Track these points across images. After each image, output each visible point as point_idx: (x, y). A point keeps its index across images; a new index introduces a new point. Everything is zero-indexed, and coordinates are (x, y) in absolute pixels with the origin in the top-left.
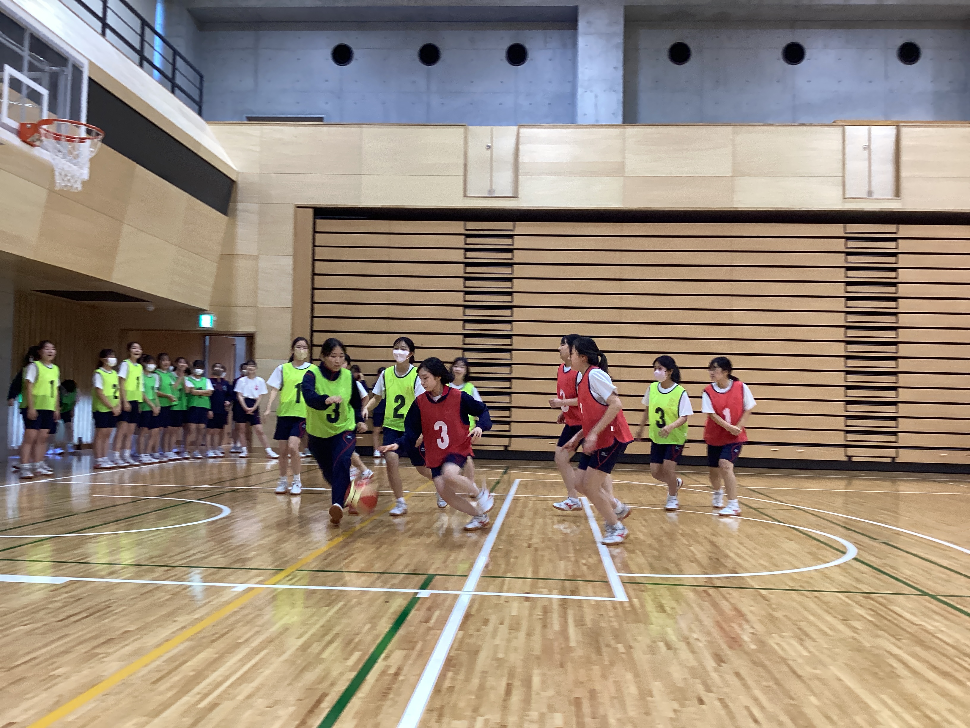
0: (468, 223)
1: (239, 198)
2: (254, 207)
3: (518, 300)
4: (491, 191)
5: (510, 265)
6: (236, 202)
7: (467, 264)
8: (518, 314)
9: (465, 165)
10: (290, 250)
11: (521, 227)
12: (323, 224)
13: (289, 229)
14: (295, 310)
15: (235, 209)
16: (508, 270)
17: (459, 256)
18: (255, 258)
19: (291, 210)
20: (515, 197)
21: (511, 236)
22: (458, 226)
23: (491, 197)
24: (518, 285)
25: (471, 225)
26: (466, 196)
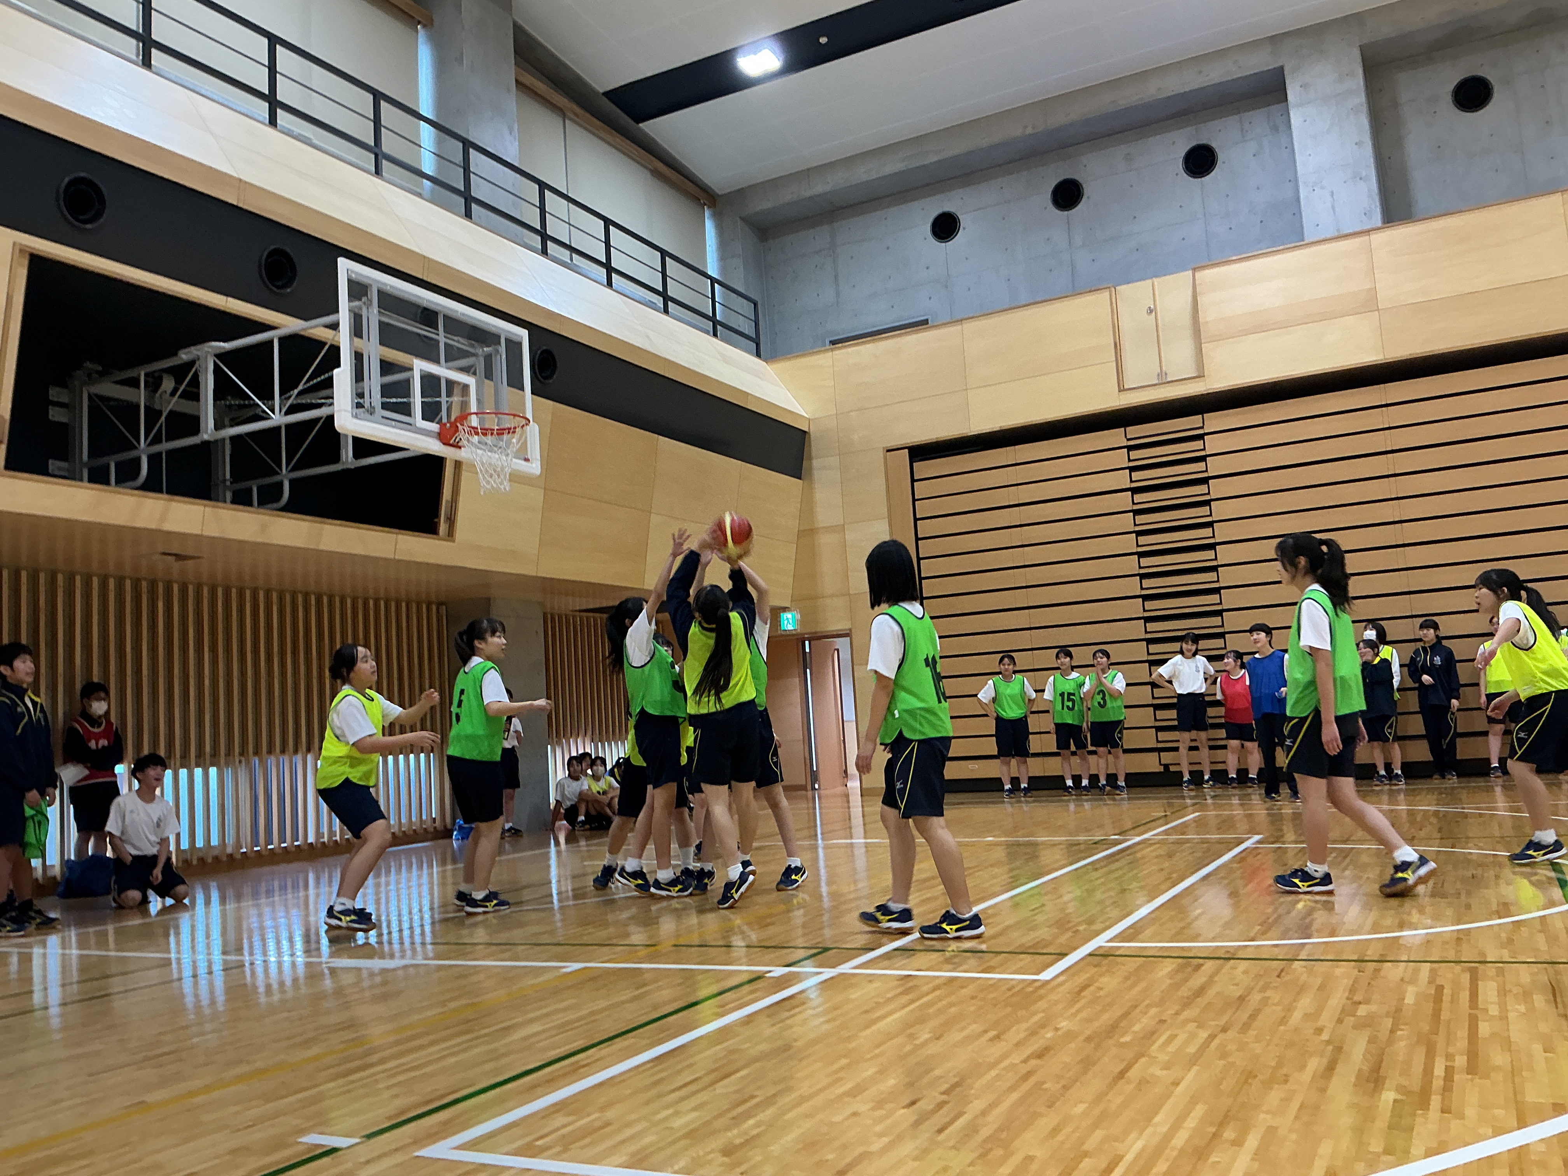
0: (1129, 429)
1: (814, 453)
2: (834, 461)
3: (1222, 533)
4: (1162, 375)
5: (1205, 481)
6: (810, 458)
7: (1135, 491)
8: (1224, 554)
9: (1117, 346)
10: (884, 511)
11: (1214, 421)
12: (923, 468)
13: (880, 483)
15: (810, 469)
16: (1202, 489)
17: (1123, 480)
18: (842, 528)
19: (881, 454)
20: (1199, 376)
21: (1201, 437)
22: (1116, 437)
23: (1163, 383)
25: (1134, 431)
26: (1122, 389)
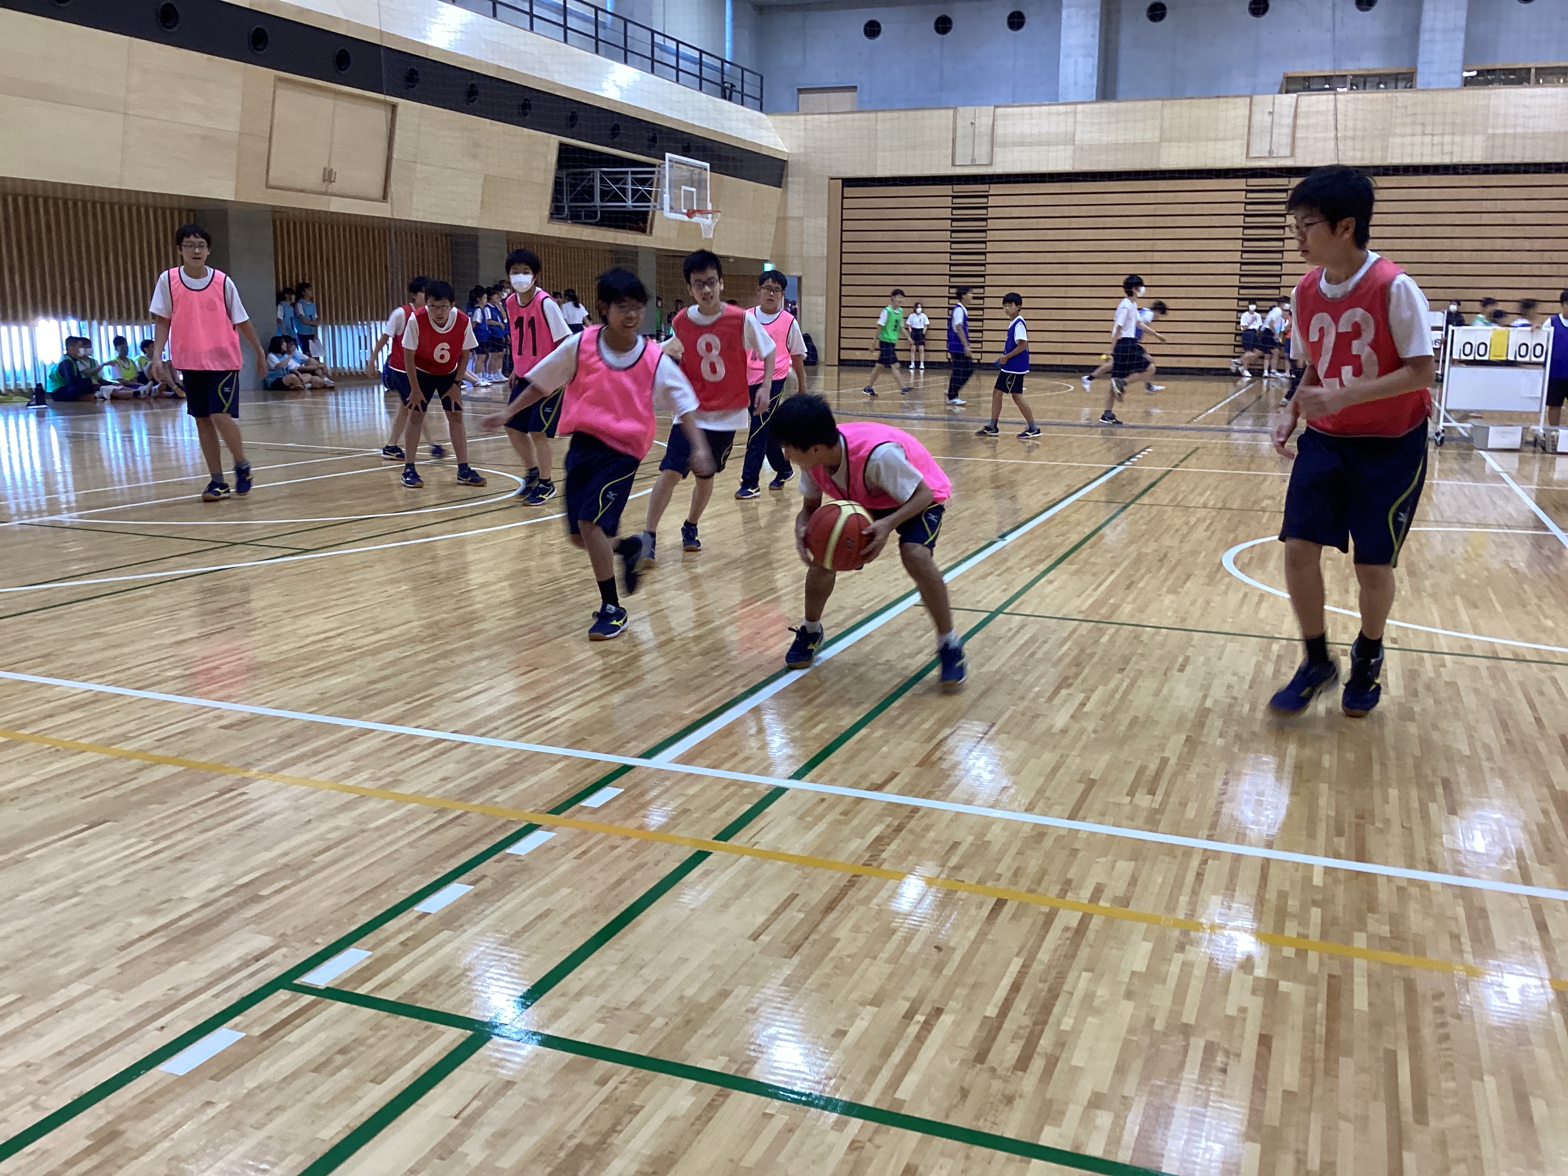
0: (954, 186)
2: (800, 179)
3: (990, 247)
4: (973, 160)
5: (986, 219)
6: (787, 176)
7: (953, 220)
8: (990, 258)
9: (954, 140)
10: (825, 212)
11: (995, 189)
12: (848, 191)
13: (824, 196)
14: (828, 258)
15: (787, 181)
17: (947, 213)
18: (801, 219)
19: (826, 181)
20: (991, 164)
21: (986, 196)
22: (947, 189)
23: (973, 165)
24: (990, 235)
25: (957, 188)
26: (953, 165)
